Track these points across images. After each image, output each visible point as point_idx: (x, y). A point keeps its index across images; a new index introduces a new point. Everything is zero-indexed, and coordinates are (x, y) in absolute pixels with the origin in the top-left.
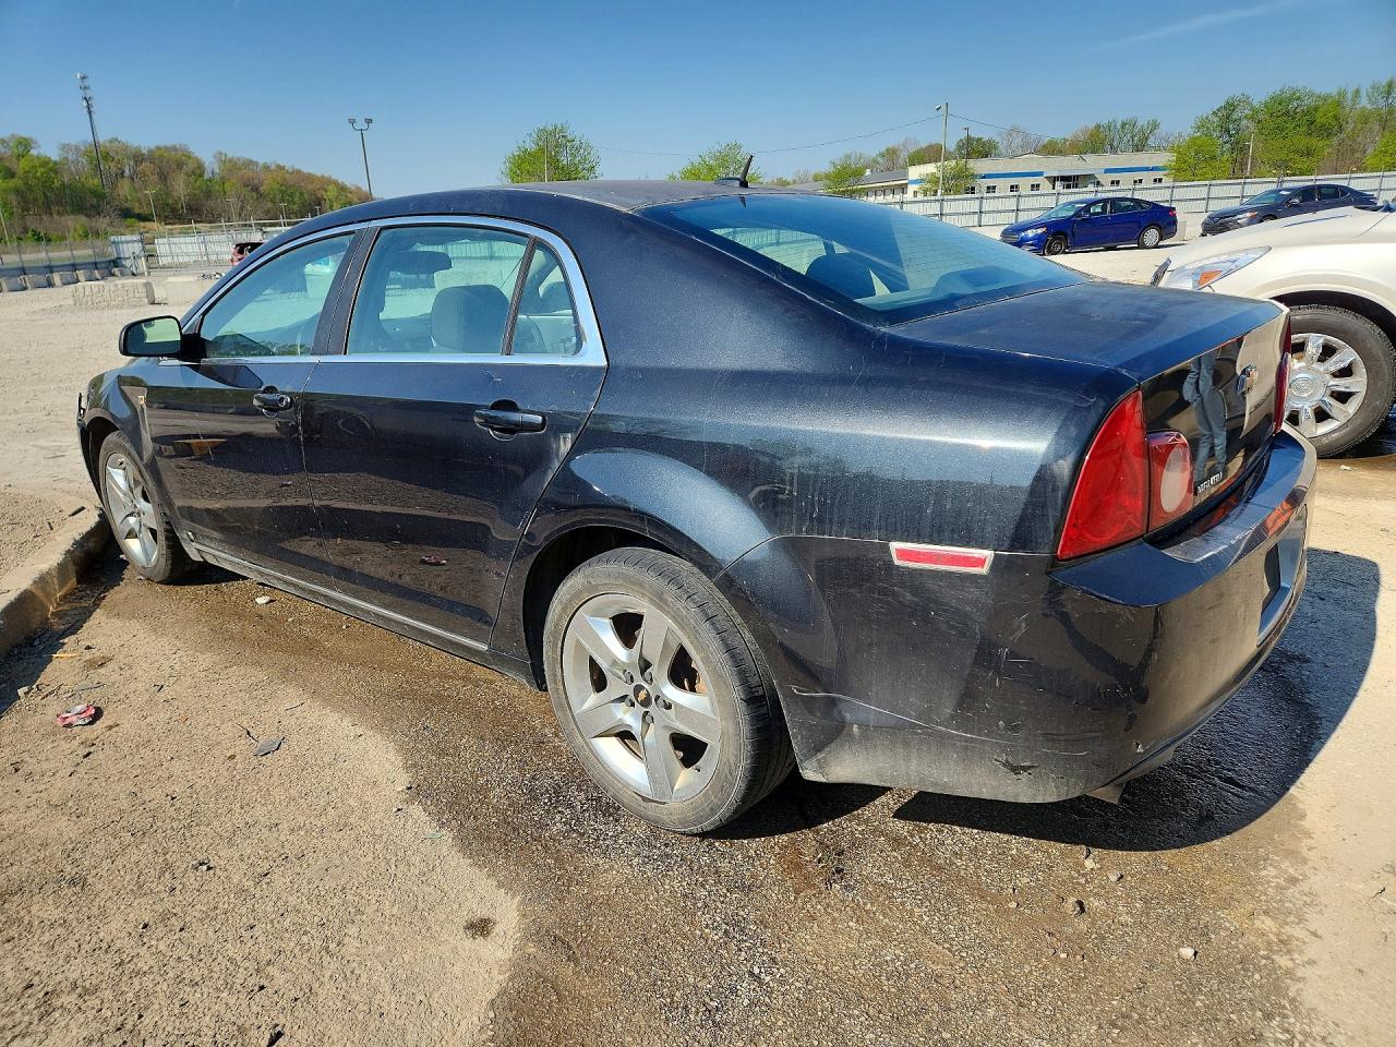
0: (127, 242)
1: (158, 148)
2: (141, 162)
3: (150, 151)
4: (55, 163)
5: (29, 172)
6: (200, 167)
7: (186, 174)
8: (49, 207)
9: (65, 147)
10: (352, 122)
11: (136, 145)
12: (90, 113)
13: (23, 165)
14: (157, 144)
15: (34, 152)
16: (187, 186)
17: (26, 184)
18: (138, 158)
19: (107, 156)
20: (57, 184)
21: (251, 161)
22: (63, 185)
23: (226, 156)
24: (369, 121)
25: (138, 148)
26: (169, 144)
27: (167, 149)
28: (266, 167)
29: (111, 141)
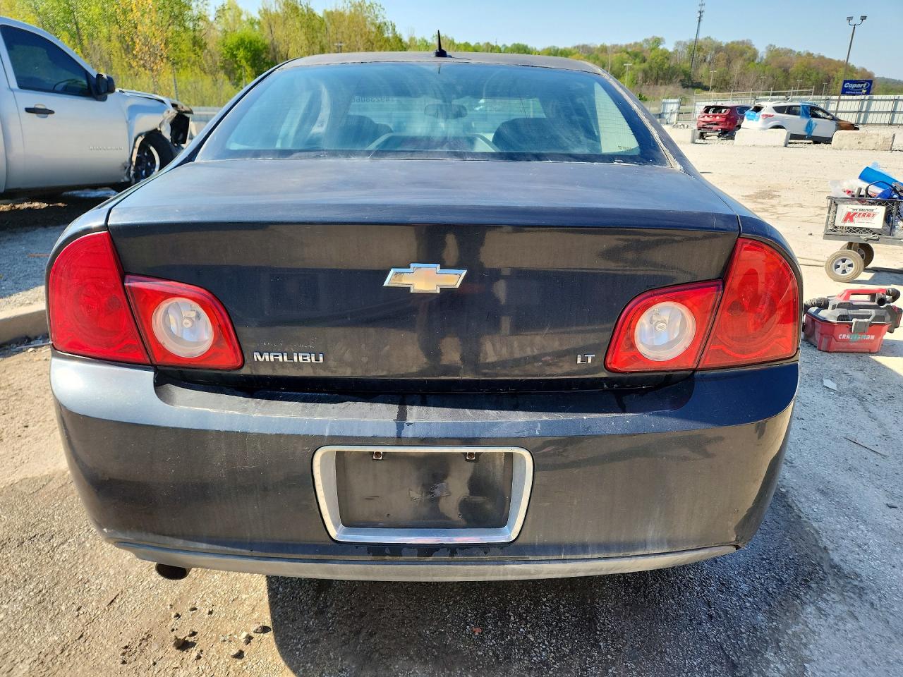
0: (671, 103)
1: (733, 43)
2: (719, 52)
3: (727, 45)
4: (670, 53)
5: (653, 59)
6: (755, 54)
7: (745, 60)
8: (657, 81)
9: (678, 43)
10: (850, 19)
11: (720, 41)
12: (699, 21)
13: (653, 54)
14: (732, 40)
15: (661, 47)
16: (741, 68)
17: (650, 66)
18: (718, 49)
19: (700, 49)
20: (666, 66)
21: (791, 50)
22: (669, 68)
23: (775, 47)
24: (864, 18)
25: (721, 43)
26: (740, 39)
27: (738, 43)
28: (799, 54)
29: (706, 39)
